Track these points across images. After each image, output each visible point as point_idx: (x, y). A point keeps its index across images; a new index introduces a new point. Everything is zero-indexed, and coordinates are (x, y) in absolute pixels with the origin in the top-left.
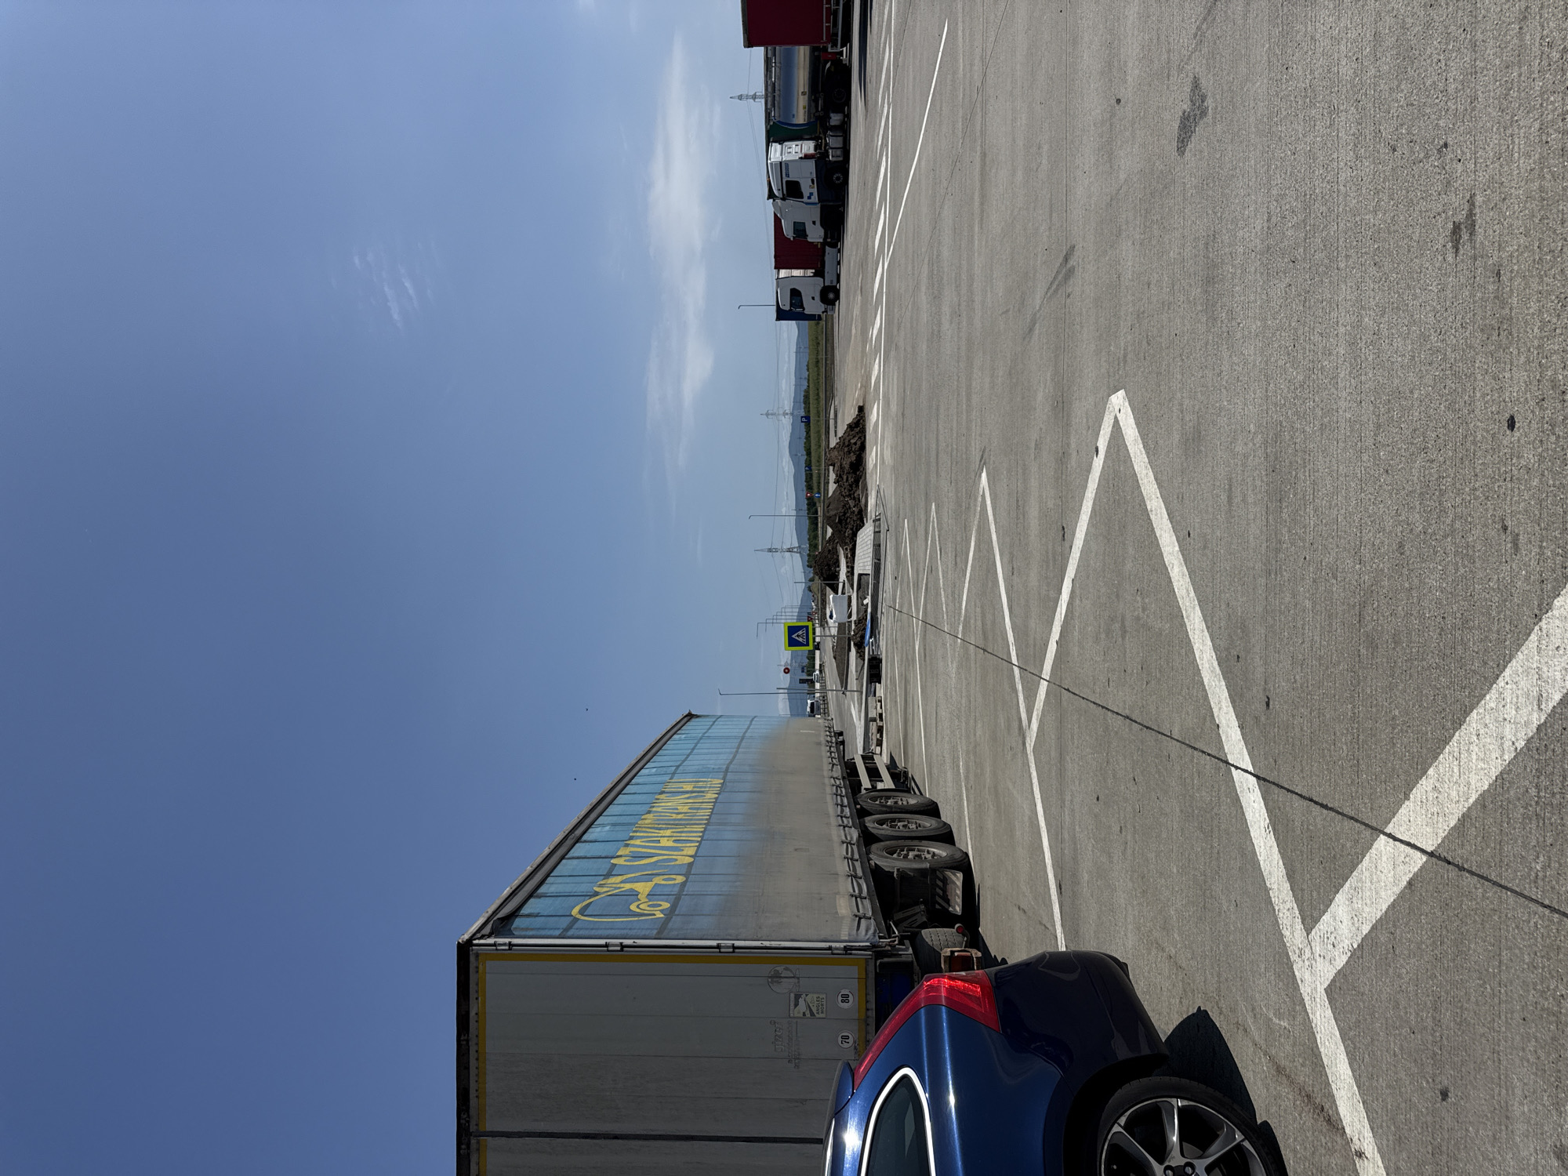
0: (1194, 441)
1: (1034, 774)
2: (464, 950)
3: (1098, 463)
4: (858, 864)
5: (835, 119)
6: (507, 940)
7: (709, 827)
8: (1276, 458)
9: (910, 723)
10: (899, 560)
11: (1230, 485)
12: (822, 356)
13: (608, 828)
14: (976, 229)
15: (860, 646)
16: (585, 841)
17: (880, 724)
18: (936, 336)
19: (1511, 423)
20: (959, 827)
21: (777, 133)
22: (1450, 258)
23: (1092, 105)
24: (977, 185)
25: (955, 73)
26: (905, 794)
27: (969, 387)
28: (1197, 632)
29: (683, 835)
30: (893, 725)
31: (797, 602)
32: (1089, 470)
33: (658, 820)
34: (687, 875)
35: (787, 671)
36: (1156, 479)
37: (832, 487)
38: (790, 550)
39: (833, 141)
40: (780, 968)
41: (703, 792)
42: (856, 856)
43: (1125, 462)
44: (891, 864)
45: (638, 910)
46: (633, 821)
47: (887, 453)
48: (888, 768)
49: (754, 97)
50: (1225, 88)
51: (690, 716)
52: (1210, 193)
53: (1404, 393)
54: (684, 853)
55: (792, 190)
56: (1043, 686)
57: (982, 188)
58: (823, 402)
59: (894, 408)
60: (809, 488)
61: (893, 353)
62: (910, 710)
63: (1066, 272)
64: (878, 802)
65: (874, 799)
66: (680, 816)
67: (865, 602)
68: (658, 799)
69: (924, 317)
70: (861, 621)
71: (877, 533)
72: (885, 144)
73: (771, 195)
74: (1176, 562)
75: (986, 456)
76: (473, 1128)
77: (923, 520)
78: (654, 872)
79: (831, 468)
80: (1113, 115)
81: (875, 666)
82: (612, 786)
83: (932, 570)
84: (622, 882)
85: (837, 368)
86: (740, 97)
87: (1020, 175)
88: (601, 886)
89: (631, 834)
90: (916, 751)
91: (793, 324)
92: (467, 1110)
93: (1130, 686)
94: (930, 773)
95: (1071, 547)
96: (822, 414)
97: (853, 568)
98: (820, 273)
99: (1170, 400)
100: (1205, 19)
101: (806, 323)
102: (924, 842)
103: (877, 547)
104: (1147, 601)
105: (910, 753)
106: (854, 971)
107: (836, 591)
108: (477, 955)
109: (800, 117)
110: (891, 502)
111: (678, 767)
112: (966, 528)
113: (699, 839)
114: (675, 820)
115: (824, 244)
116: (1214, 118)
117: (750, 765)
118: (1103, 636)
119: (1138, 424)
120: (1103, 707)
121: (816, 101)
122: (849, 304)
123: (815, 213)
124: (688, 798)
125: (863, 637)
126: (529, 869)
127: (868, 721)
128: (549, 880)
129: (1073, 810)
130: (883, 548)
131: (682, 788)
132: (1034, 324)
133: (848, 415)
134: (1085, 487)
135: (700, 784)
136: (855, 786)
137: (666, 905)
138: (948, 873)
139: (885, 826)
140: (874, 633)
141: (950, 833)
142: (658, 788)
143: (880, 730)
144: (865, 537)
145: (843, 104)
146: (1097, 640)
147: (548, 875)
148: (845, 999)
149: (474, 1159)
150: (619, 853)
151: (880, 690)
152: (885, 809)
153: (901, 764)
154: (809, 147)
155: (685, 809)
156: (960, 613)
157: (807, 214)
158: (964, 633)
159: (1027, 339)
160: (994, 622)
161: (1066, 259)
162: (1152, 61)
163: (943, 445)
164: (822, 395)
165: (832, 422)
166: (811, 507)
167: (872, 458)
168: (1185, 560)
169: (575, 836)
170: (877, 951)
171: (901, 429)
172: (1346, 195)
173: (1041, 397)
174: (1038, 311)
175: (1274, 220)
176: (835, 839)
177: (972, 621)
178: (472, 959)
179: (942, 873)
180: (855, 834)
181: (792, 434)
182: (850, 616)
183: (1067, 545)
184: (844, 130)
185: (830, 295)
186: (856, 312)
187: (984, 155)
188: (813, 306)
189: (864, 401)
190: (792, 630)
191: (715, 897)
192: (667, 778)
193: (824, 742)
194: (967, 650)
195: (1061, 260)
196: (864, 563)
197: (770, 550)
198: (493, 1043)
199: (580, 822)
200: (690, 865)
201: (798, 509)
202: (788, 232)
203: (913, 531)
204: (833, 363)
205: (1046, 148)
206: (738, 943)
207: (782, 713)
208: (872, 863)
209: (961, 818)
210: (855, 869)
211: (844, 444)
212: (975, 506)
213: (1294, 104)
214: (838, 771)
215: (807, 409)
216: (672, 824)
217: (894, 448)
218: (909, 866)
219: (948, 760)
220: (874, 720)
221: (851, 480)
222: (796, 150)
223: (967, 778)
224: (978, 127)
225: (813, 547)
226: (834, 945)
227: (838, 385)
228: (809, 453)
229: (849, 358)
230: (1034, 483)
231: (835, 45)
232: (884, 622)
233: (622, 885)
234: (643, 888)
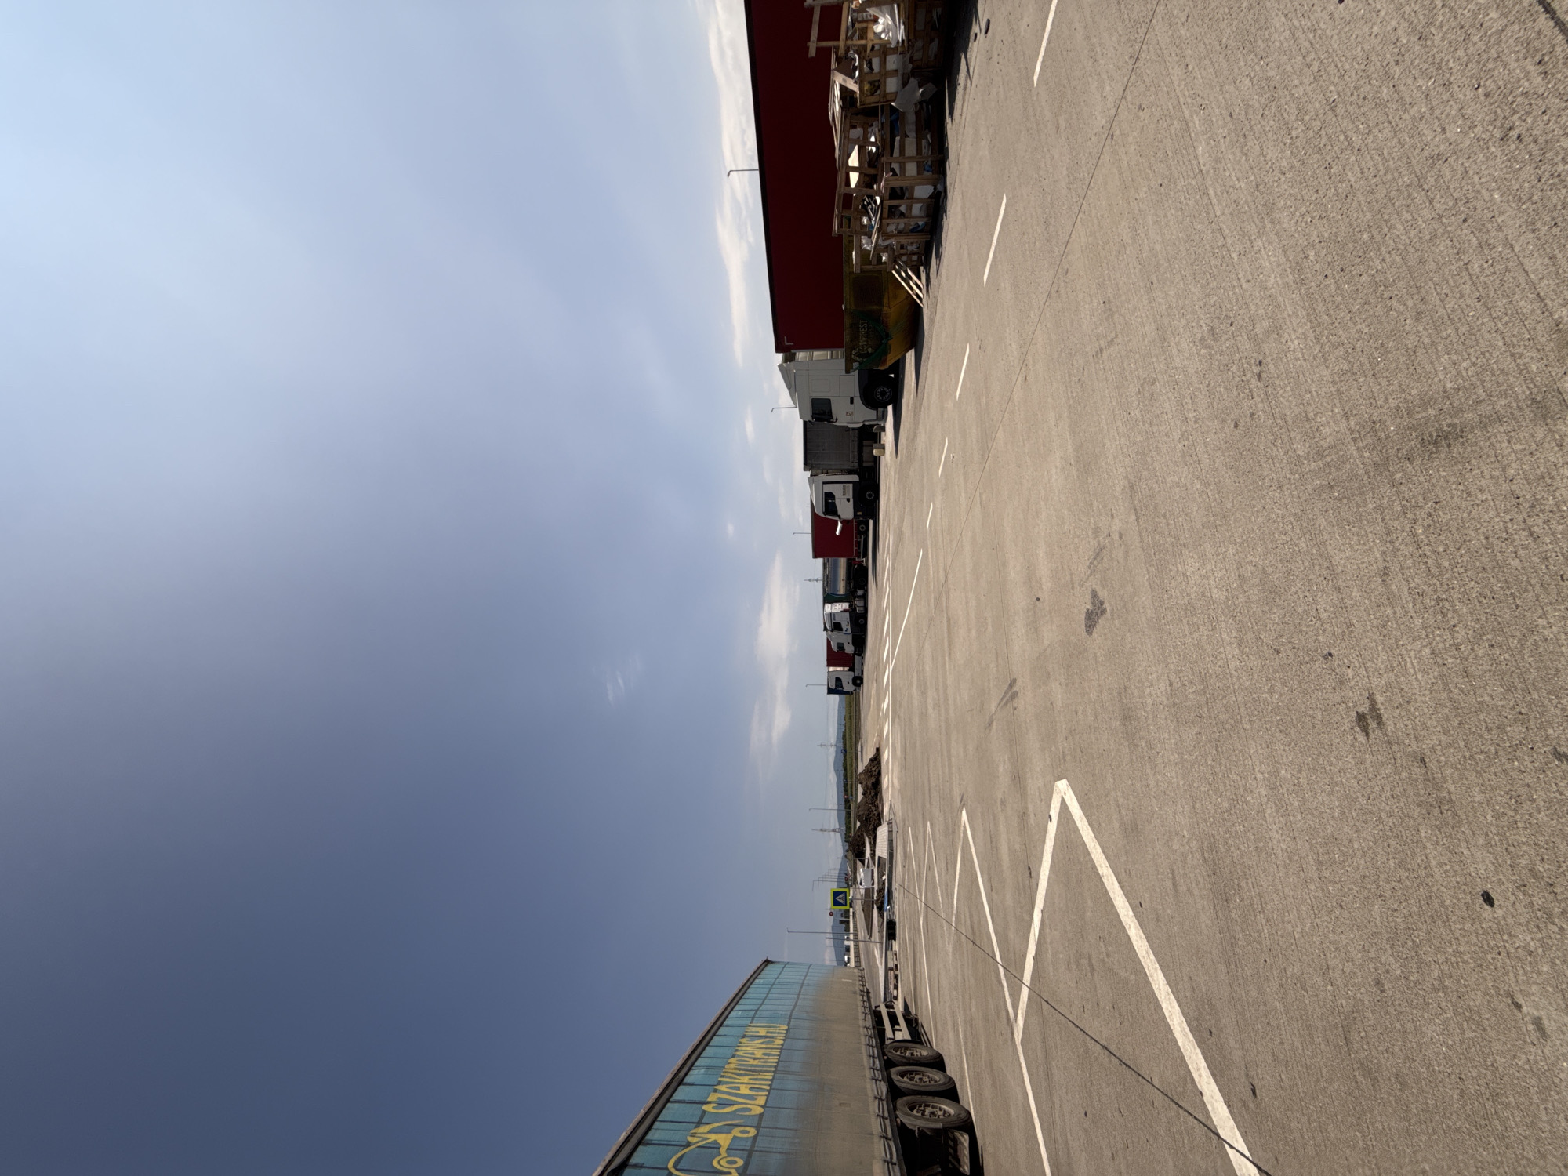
0: (1132, 830)
1: (1024, 1065)
3: (1052, 827)
4: (888, 1122)
5: (860, 592)
7: (777, 1075)
8: (1215, 864)
9: (918, 980)
10: (906, 855)
11: (1173, 875)
12: (853, 714)
13: (702, 1071)
14: (947, 659)
15: (881, 909)
16: (686, 1084)
17: (896, 972)
18: (924, 715)
19: (1488, 899)
20: (962, 1085)
21: (829, 598)
22: (1362, 739)
23: (1019, 599)
24: (946, 635)
25: (928, 575)
26: (918, 1046)
27: (949, 751)
28: (1162, 992)
29: (757, 1082)
30: (905, 974)
31: (838, 866)
32: (1045, 830)
33: (740, 1065)
34: (758, 1127)
35: (831, 914)
36: (1103, 852)
37: (860, 797)
38: (834, 830)
39: (859, 603)
41: (773, 1037)
42: (886, 1115)
43: (1075, 832)
44: (914, 1121)
45: (719, 1167)
46: (721, 1065)
47: (896, 781)
48: (904, 1016)
49: (817, 580)
50: (1118, 599)
51: (767, 962)
52: (1117, 661)
53: (1342, 840)
54: (757, 1102)
55: (837, 627)
56: (1025, 992)
57: (949, 637)
58: (854, 740)
59: (899, 753)
60: (846, 791)
61: (897, 720)
62: (918, 969)
63: (1011, 693)
64: (898, 1053)
65: (896, 1049)
66: (756, 1062)
67: (884, 878)
68: (741, 1043)
69: (916, 703)
70: (881, 891)
71: (890, 832)
72: (888, 607)
73: (825, 629)
74: (1132, 925)
75: (964, 798)
77: (922, 831)
78: (734, 1122)
79: (860, 786)
80: (1035, 606)
81: (891, 927)
83: (930, 868)
84: (710, 1132)
85: (862, 722)
86: (810, 580)
87: (973, 633)
88: (693, 1135)
89: (720, 1079)
90: (924, 1005)
91: (837, 697)
93: (1105, 1020)
94: (935, 1026)
95: (1037, 884)
96: (854, 748)
97: (874, 851)
98: (852, 669)
99: (1106, 796)
100: (1095, 559)
101: (843, 696)
102: (937, 1099)
103: (891, 842)
104: (1110, 949)
105: (919, 1004)
107: (863, 862)
109: (841, 591)
110: (899, 814)
111: (757, 1011)
112: (954, 847)
113: (768, 1088)
114: (752, 1065)
115: (854, 654)
116: (1112, 615)
117: (807, 1012)
118: (1074, 967)
119: (1081, 806)
120: (1081, 1030)
121: (850, 584)
122: (868, 689)
123: (850, 638)
124: (762, 1043)
125: (882, 903)
126: (642, 1112)
127: (887, 969)
128: (657, 1124)
129: (1063, 1115)
130: (894, 842)
131: (759, 1032)
132: (992, 722)
133: (869, 754)
134: (1044, 842)
135: (771, 1030)
136: (881, 1034)
137: (741, 1162)
138: (957, 1134)
139: (905, 1079)
140: (889, 903)
141: (954, 1089)
142: (740, 1031)
143: (896, 977)
144: (882, 832)
145: (864, 585)
146: (1068, 967)
147: (655, 1120)
150: (709, 1100)
151: (895, 945)
152: (904, 1060)
153: (913, 1011)
154: (846, 606)
155: (759, 1054)
156: (952, 908)
157: (846, 639)
158: (956, 923)
159: (988, 730)
160: (979, 922)
161: (1011, 686)
162: (1059, 579)
163: (933, 784)
164: (854, 736)
165: (859, 754)
166: (847, 803)
167: (886, 782)
168: (1141, 926)
169: (678, 1080)
171: (904, 767)
172: (1239, 678)
173: (1003, 769)
174: (995, 713)
175: (1175, 685)
176: (870, 1094)
177: (962, 916)
179: (952, 1133)
180: (884, 1088)
181: (836, 756)
182: (873, 884)
183: (1033, 881)
184: (865, 598)
185: (858, 681)
186: (873, 692)
187: (949, 620)
188: (848, 686)
189: (879, 744)
190: (836, 894)
191: (777, 1155)
192: (747, 1022)
193: (858, 991)
194: (959, 939)
195: (1007, 686)
196: (882, 850)
197: (822, 830)
199: (684, 1064)
200: (761, 1115)
201: (839, 804)
202: (835, 648)
203: (915, 837)
204: (860, 718)
205: (989, 620)
207: (828, 963)
208: (898, 1120)
209: (963, 1077)
210: (886, 1131)
211: (867, 770)
212: (959, 831)
213: (1177, 613)
214: (869, 1022)
215: (845, 744)
216: (750, 1070)
217: (900, 779)
218: (927, 1126)
219: (950, 1023)
220: (892, 969)
221: (873, 794)
222: (838, 607)
223: (966, 1044)
224: (944, 604)
225: (848, 829)
227: (863, 731)
228: (845, 769)
229: (869, 718)
230: (1002, 828)
231: (859, 557)
232: (897, 896)
233: (709, 1136)
234: (724, 1140)
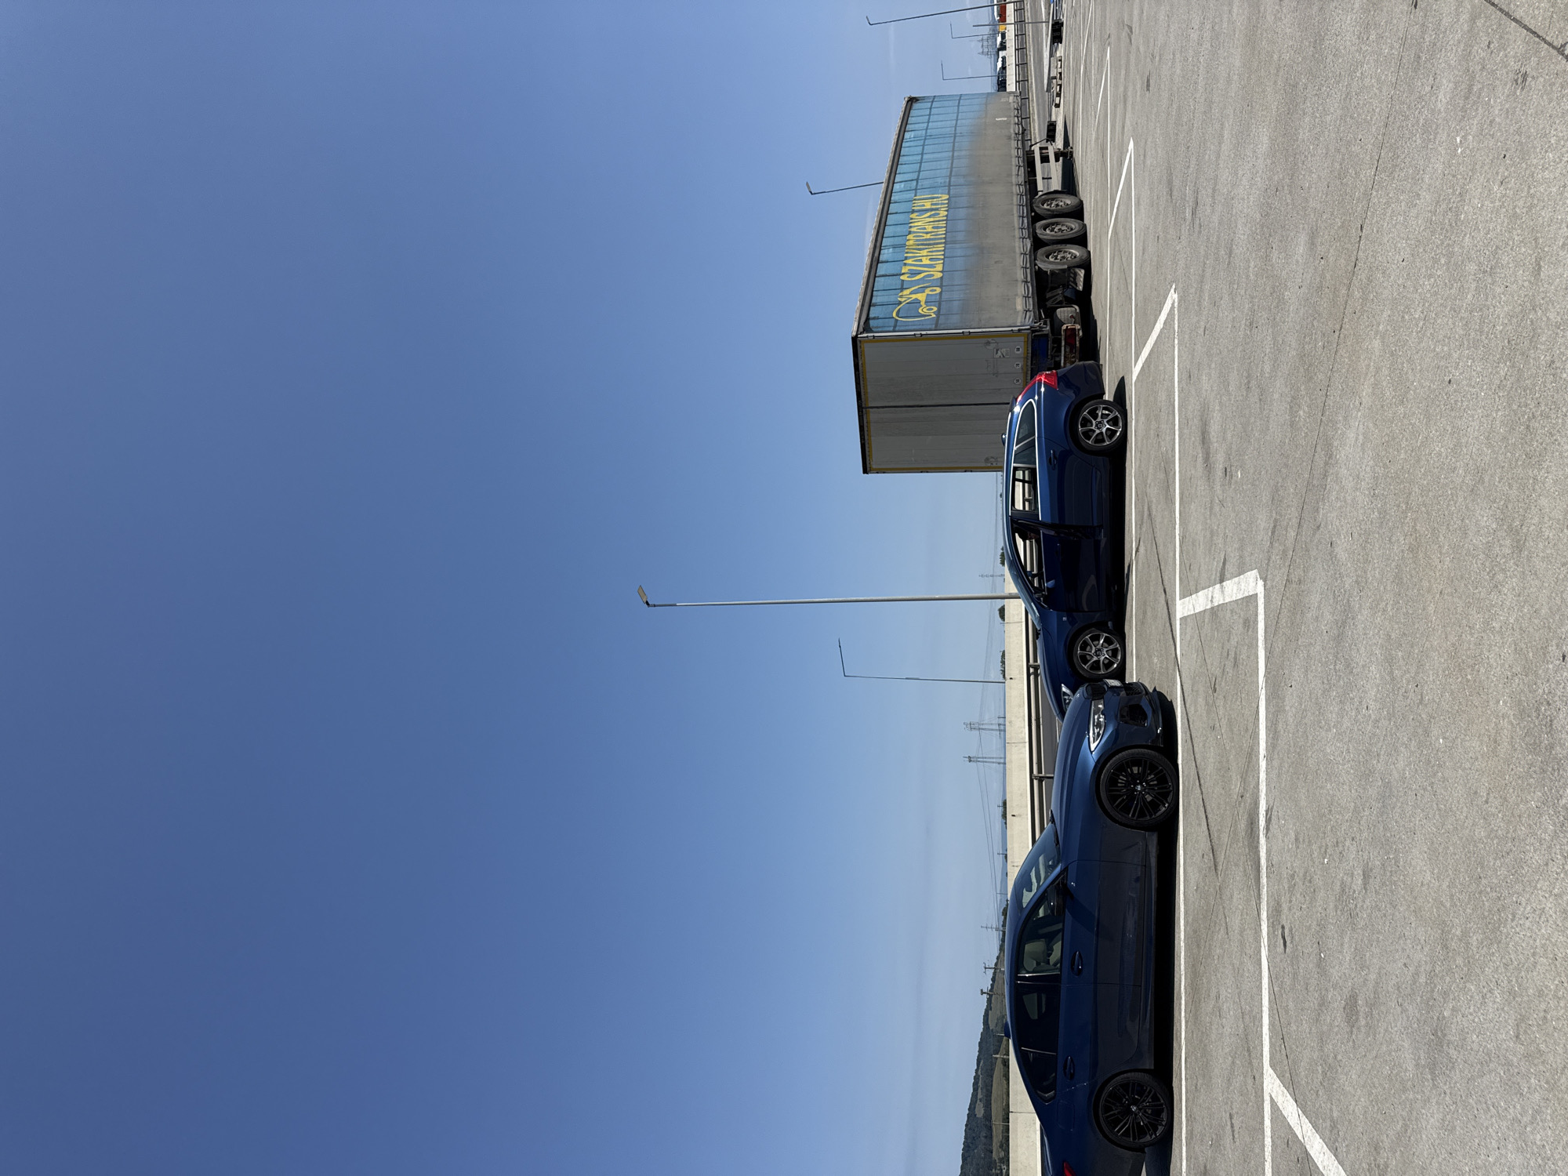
2: (854, 339)
4: (1029, 270)
6: (872, 334)
7: (947, 245)
13: (890, 250)
16: (883, 262)
20: (1092, 232)
26: (1066, 196)
29: (934, 254)
33: (917, 240)
34: (941, 286)
40: (990, 340)
41: (938, 209)
42: (1028, 265)
44: (1048, 266)
45: (922, 312)
46: (901, 243)
51: (912, 100)
54: (937, 269)
64: (1046, 206)
65: (1046, 202)
66: (928, 236)
68: (912, 219)
76: (863, 406)
78: (925, 285)
82: (881, 206)
84: (910, 293)
88: (901, 296)
89: (906, 254)
92: (861, 399)
102: (1070, 245)
106: (1022, 339)
108: (860, 341)
111: (916, 182)
113: (943, 256)
114: (926, 240)
117: (964, 176)
124: (929, 217)
128: (876, 293)
131: (924, 206)
135: (935, 201)
136: (1031, 188)
137: (935, 309)
138: (1078, 269)
139: (1047, 231)
141: (1085, 235)
142: (907, 206)
147: (873, 289)
148: (1018, 349)
149: (865, 417)
150: (903, 272)
152: (1049, 213)
155: (929, 228)
170: (1033, 330)
176: (1018, 251)
178: (858, 343)
179: (1075, 269)
180: (1029, 243)
191: (956, 301)
192: (910, 196)
198: (870, 375)
200: (942, 278)
206: (971, 331)
208: (1037, 267)
210: (1027, 277)
216: (926, 244)
218: (1057, 268)
220: (1055, 78)
226: (1014, 329)
233: (911, 296)
234: (922, 297)
